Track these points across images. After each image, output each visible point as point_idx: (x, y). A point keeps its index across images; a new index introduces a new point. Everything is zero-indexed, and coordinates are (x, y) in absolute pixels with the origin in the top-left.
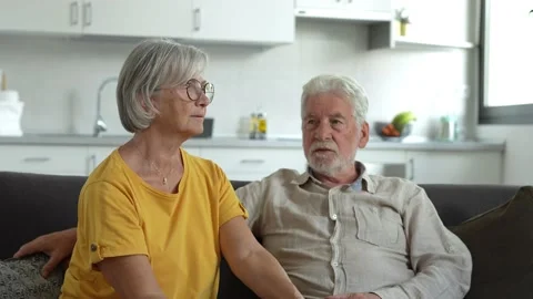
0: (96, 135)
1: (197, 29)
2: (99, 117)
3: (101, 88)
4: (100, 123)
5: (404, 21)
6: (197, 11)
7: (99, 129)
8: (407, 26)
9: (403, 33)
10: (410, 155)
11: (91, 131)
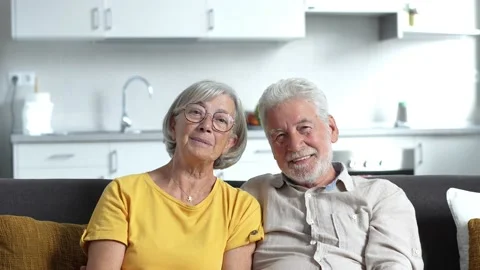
0: (122, 131)
1: (211, 28)
2: (124, 115)
3: (125, 87)
4: (126, 120)
5: (412, 12)
6: (211, 11)
7: (124, 126)
8: (415, 16)
9: (411, 22)
10: (419, 140)
11: (118, 128)
